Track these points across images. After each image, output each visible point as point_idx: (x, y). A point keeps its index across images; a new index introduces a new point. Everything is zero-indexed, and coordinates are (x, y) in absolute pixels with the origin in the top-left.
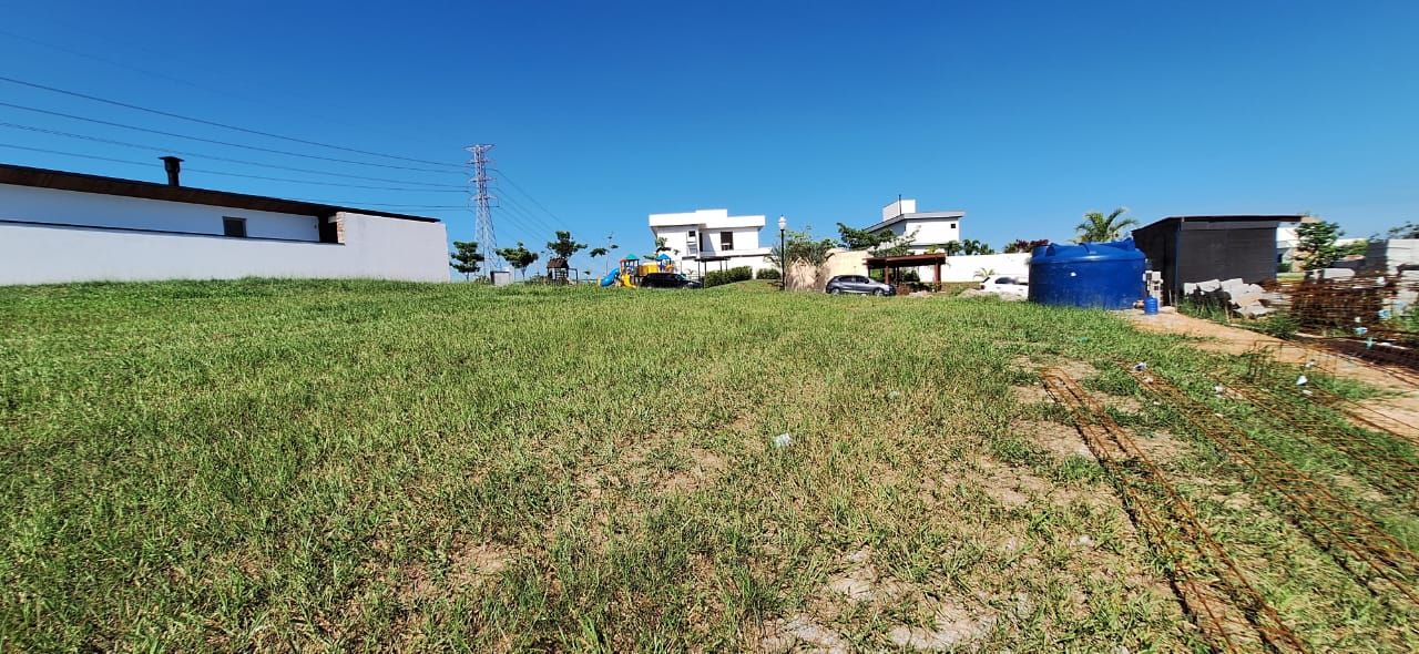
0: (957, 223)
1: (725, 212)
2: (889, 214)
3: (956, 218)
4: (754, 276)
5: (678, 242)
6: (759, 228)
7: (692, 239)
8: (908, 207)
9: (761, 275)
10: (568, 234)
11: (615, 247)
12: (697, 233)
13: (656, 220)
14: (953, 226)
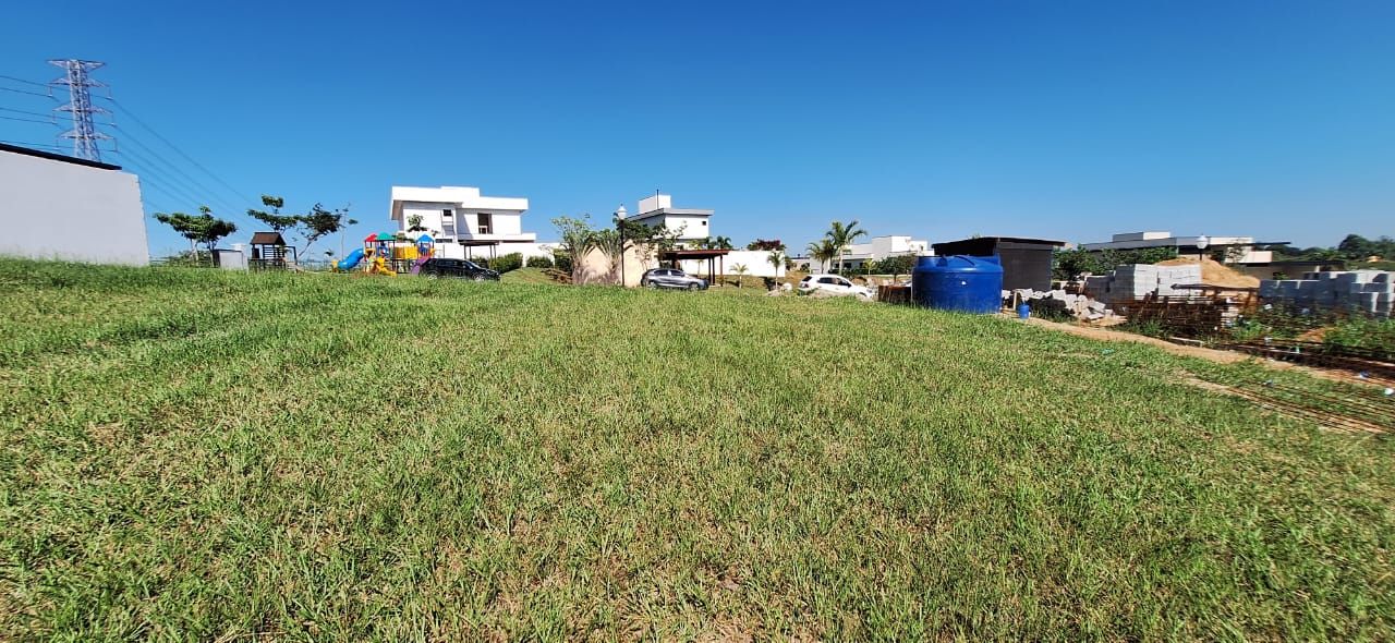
0: (706, 220)
1: (477, 190)
2: (646, 207)
3: (707, 216)
4: (524, 264)
5: (433, 220)
6: (521, 211)
7: (448, 219)
8: (665, 202)
9: (533, 263)
10: (281, 201)
11: (352, 222)
12: (454, 212)
13: (400, 193)
14: (704, 223)
